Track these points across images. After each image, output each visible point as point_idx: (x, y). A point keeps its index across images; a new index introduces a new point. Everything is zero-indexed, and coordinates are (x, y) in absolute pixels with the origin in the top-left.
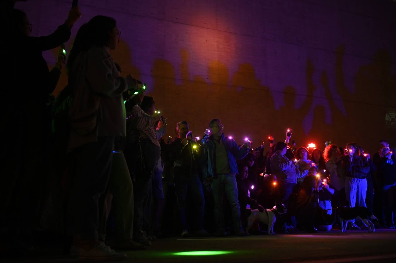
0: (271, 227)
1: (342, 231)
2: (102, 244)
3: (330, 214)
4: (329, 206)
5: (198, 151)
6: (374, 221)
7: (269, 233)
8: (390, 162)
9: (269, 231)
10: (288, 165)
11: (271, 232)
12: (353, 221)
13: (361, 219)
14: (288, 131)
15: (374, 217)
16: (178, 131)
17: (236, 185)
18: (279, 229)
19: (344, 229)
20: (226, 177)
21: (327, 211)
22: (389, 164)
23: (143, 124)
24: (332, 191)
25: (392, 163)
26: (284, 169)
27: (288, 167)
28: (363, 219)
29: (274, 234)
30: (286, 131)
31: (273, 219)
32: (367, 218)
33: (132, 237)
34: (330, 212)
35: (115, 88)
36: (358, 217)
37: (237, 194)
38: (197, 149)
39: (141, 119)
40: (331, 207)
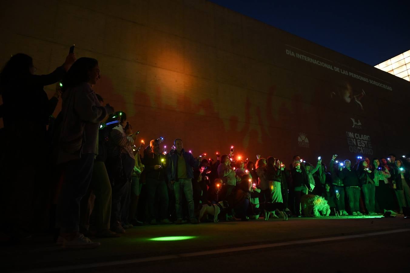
0: (216, 218)
1: (266, 220)
2: (81, 236)
3: (258, 207)
4: (257, 201)
5: (165, 163)
6: (287, 212)
7: (215, 221)
8: (299, 171)
9: (215, 220)
10: (228, 172)
11: (216, 221)
12: (274, 212)
13: (279, 211)
14: (232, 147)
15: (288, 210)
16: (151, 147)
17: (192, 187)
18: (222, 218)
19: (267, 218)
20: (184, 181)
21: (256, 205)
22: (299, 172)
23: (125, 142)
24: (259, 191)
25: (301, 171)
26: (225, 175)
27: (229, 174)
28: (280, 211)
29: (218, 222)
30: (230, 147)
31: (218, 211)
32: (282, 211)
33: (109, 228)
34: (258, 206)
35: (98, 116)
36: (277, 210)
37: (192, 193)
38: (164, 162)
39: (123, 138)
40: (258, 203)
